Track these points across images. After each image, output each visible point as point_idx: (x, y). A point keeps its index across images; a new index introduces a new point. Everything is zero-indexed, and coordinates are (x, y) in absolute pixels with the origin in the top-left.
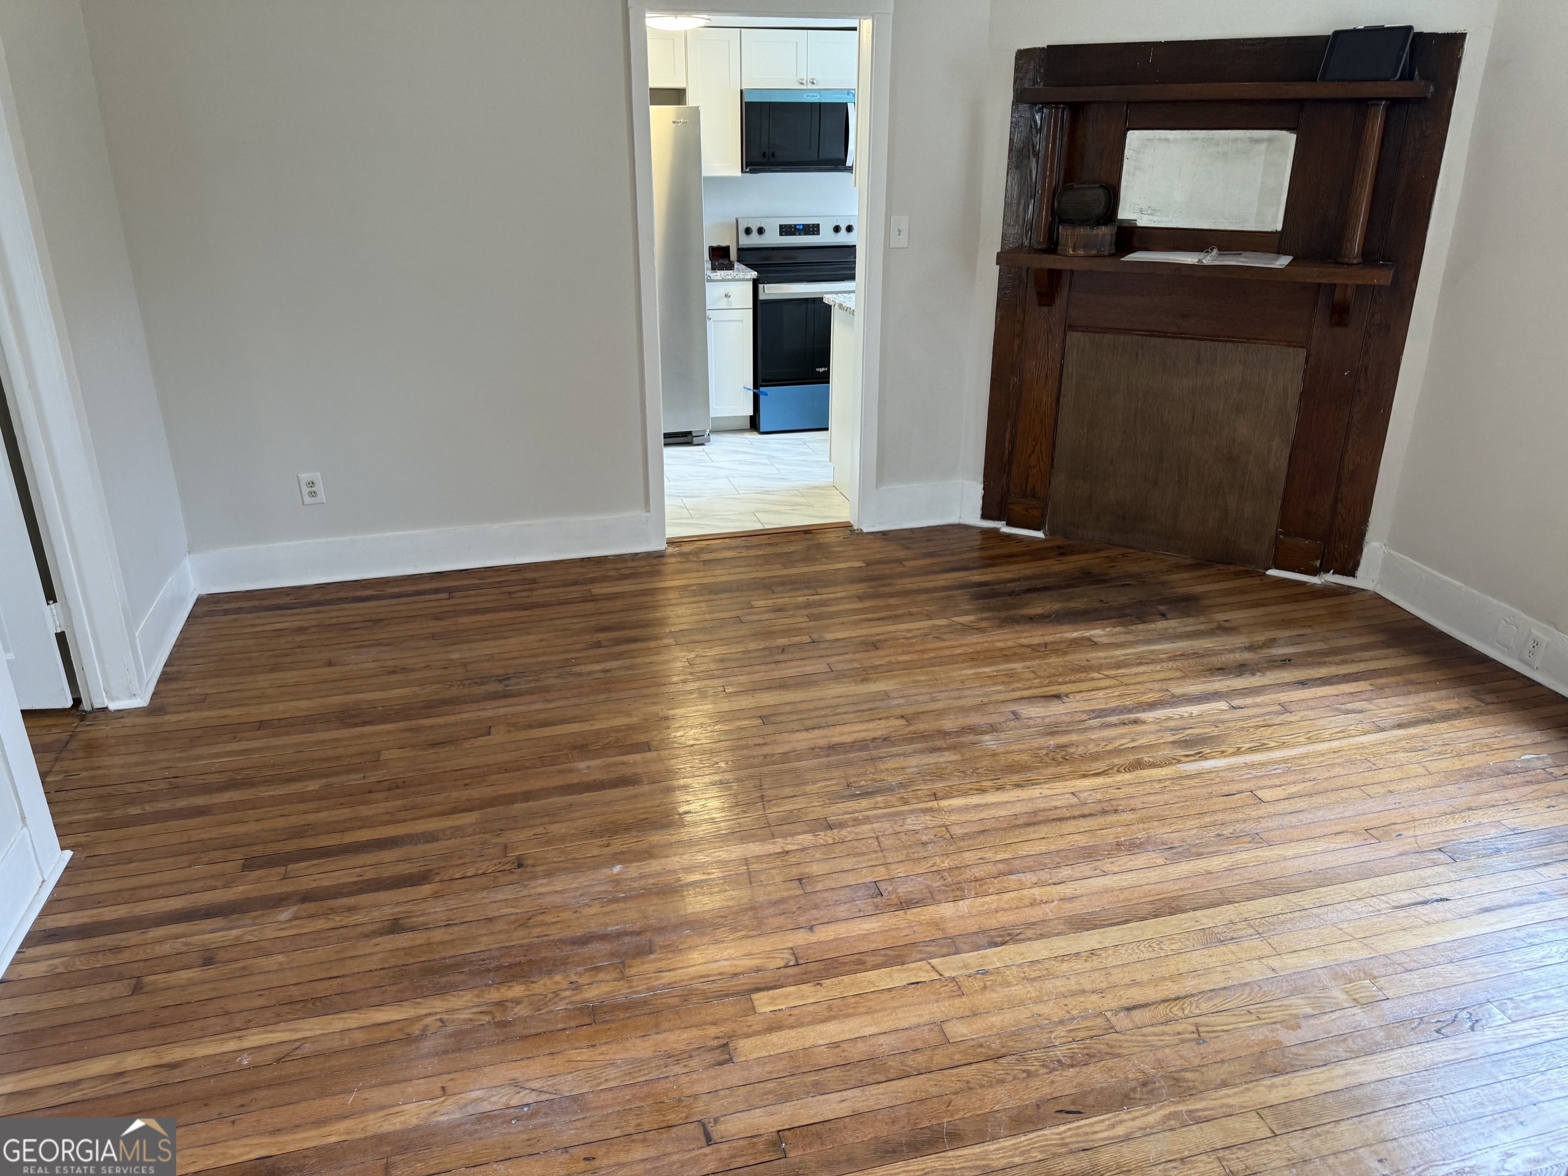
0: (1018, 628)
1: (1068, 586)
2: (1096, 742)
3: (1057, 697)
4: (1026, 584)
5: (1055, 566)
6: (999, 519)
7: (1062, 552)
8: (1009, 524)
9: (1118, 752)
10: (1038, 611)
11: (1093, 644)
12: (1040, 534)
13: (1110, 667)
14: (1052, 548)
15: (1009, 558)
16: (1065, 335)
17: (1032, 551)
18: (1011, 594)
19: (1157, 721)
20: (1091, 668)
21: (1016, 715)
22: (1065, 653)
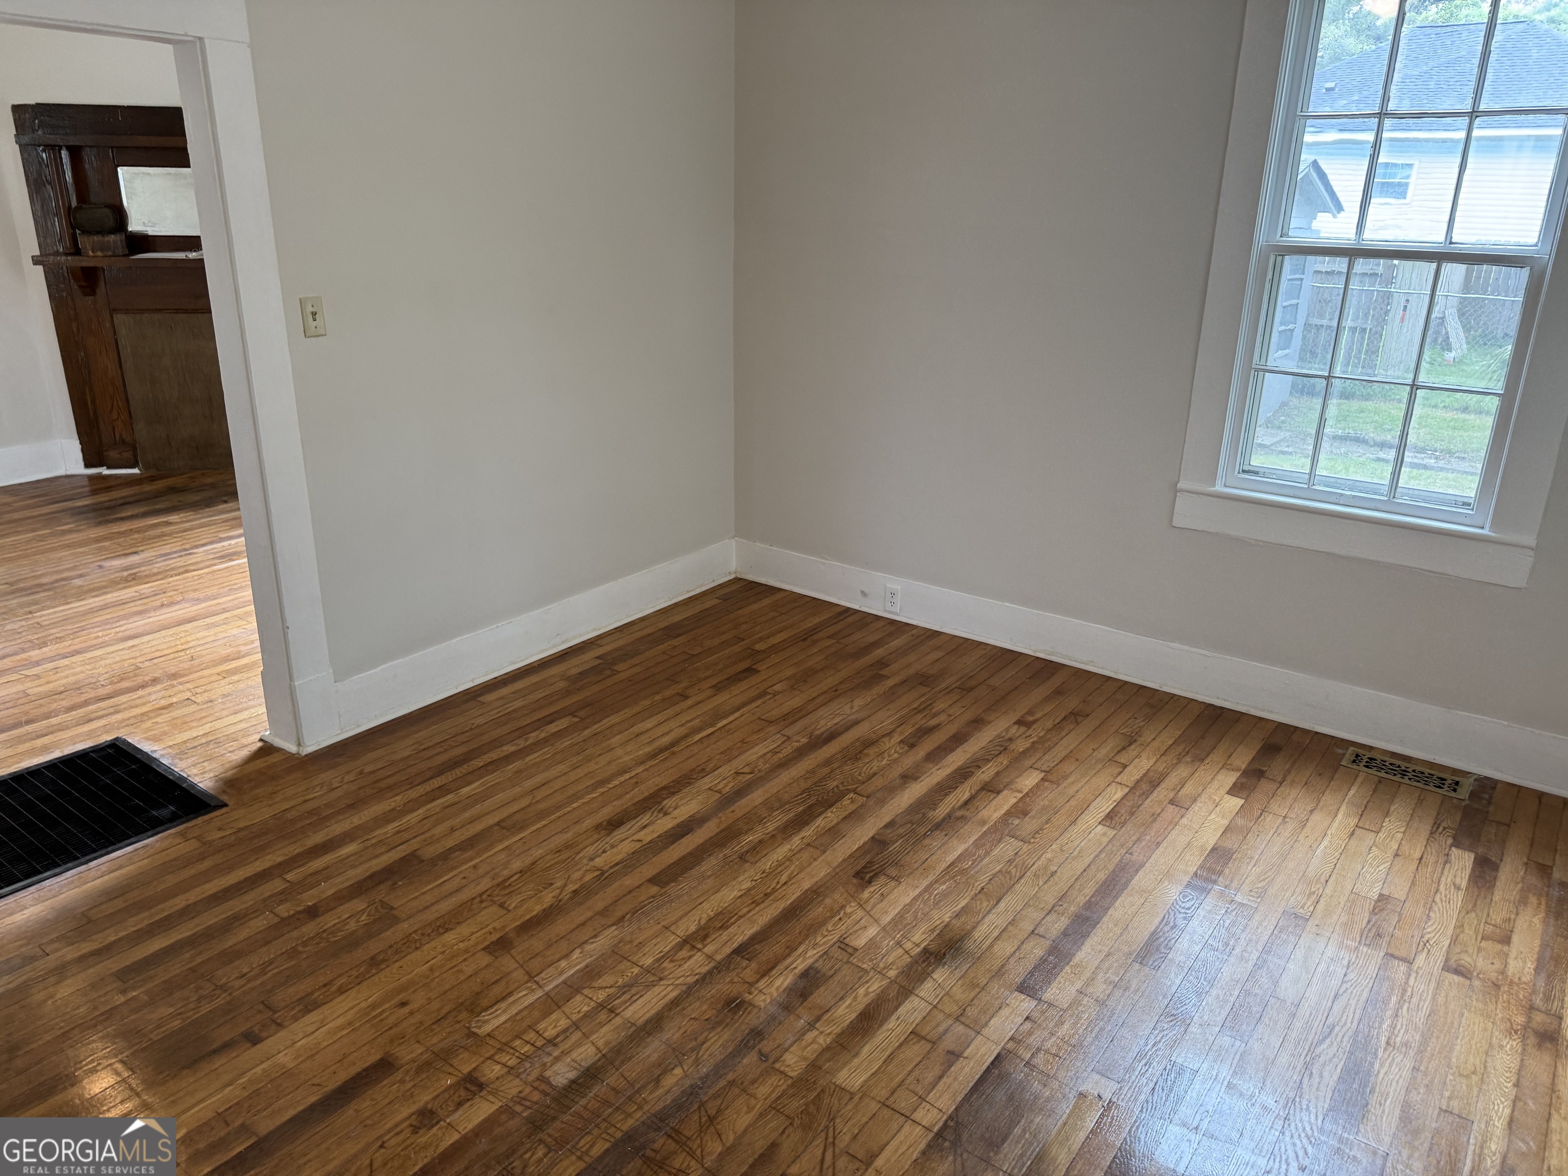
0: (110, 525)
1: (155, 497)
2: (158, 568)
3: (136, 553)
4: (122, 501)
5: (148, 488)
6: (101, 465)
7: (152, 479)
8: (109, 468)
9: (173, 569)
10: (129, 513)
11: (168, 523)
12: (136, 471)
13: (177, 533)
14: (146, 478)
15: (109, 489)
16: (112, 317)
17: (129, 481)
18: (106, 508)
19: (204, 551)
20: (164, 536)
21: (100, 567)
22: (145, 531)
